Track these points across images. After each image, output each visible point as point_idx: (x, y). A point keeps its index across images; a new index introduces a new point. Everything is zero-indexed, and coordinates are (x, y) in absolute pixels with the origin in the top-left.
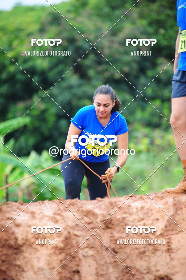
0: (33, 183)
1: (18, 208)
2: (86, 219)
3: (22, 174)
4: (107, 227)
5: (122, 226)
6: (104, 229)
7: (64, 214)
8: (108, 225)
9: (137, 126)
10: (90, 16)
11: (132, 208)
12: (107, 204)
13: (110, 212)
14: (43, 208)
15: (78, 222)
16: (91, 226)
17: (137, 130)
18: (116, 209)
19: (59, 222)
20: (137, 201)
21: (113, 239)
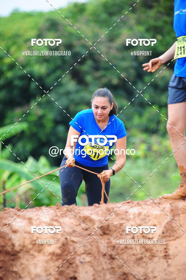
0: (31, 189)
1: (15, 214)
2: (83, 225)
3: (19, 180)
4: (105, 233)
5: (119, 232)
6: (101, 235)
9: (134, 131)
10: (88, 22)
11: (129, 215)
12: (104, 210)
14: (40, 215)
16: (88, 232)
17: (134, 136)
20: (134, 207)
21: (110, 245)
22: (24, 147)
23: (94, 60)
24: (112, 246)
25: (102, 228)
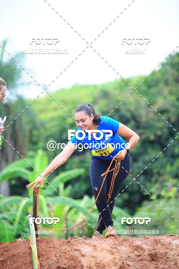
1: (83, 242)
2: (136, 253)
4: (153, 260)
5: (165, 259)
6: (150, 261)
7: (119, 248)
8: (153, 257)
9: (167, 177)
11: (172, 245)
12: (152, 241)
13: (155, 247)
14: (102, 243)
15: (130, 255)
16: (140, 258)
18: (159, 245)
19: (115, 254)
20: (176, 239)
22: (80, 187)
23: (136, 121)
25: (151, 255)
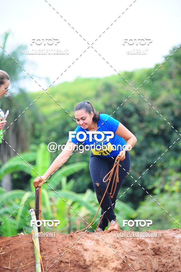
0: (88, 215)
2: (139, 247)
3: (79, 207)
4: (156, 254)
5: (168, 253)
6: (153, 255)
8: (157, 252)
9: (170, 171)
11: (176, 239)
13: (158, 242)
14: (105, 237)
15: (133, 249)
16: (143, 252)
17: (171, 175)
18: (163, 240)
19: (117, 248)
20: (180, 233)
21: (161, 263)
22: (83, 181)
23: (140, 115)
24: (162, 265)
25: (154, 250)
